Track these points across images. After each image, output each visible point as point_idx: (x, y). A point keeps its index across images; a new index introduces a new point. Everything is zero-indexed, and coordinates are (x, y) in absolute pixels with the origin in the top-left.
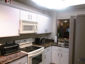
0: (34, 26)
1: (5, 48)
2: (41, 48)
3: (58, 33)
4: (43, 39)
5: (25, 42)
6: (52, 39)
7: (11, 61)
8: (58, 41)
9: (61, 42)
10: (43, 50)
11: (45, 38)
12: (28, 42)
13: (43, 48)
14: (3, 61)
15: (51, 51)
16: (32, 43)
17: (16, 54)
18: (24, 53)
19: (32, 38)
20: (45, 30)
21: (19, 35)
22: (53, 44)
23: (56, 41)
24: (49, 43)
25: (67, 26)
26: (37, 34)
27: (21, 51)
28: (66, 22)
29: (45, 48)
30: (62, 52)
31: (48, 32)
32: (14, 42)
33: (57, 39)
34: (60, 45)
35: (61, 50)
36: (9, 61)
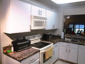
0: (44, 22)
1: (18, 44)
2: (51, 44)
3: (65, 30)
4: (50, 35)
5: (34, 38)
6: (58, 35)
7: (26, 57)
8: (64, 37)
9: (68, 38)
10: (52, 46)
11: (52, 34)
12: (37, 38)
13: (52, 44)
14: (19, 57)
15: (58, 47)
16: (40, 39)
17: (28, 50)
18: (36, 49)
19: (41, 34)
20: (53, 26)
21: (30, 31)
22: (60, 40)
23: (62, 37)
24: (56, 39)
25: (69, 22)
26: (46, 29)
27: (32, 47)
28: (68, 17)
29: (54, 44)
30: (69, 48)
31: (55, 28)
32: (24, 38)
33: (64, 35)
34: (68, 41)
35: (70, 46)
36: (25, 57)
